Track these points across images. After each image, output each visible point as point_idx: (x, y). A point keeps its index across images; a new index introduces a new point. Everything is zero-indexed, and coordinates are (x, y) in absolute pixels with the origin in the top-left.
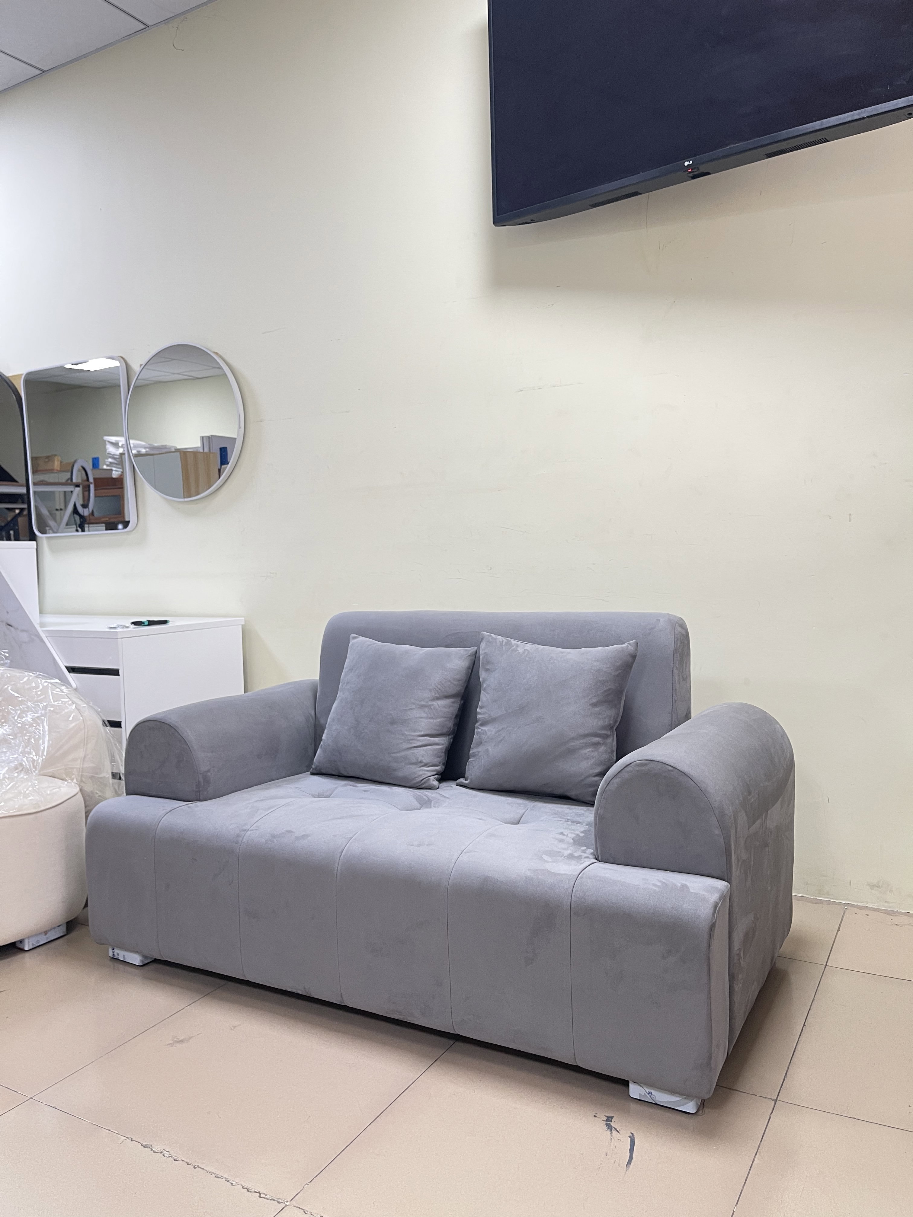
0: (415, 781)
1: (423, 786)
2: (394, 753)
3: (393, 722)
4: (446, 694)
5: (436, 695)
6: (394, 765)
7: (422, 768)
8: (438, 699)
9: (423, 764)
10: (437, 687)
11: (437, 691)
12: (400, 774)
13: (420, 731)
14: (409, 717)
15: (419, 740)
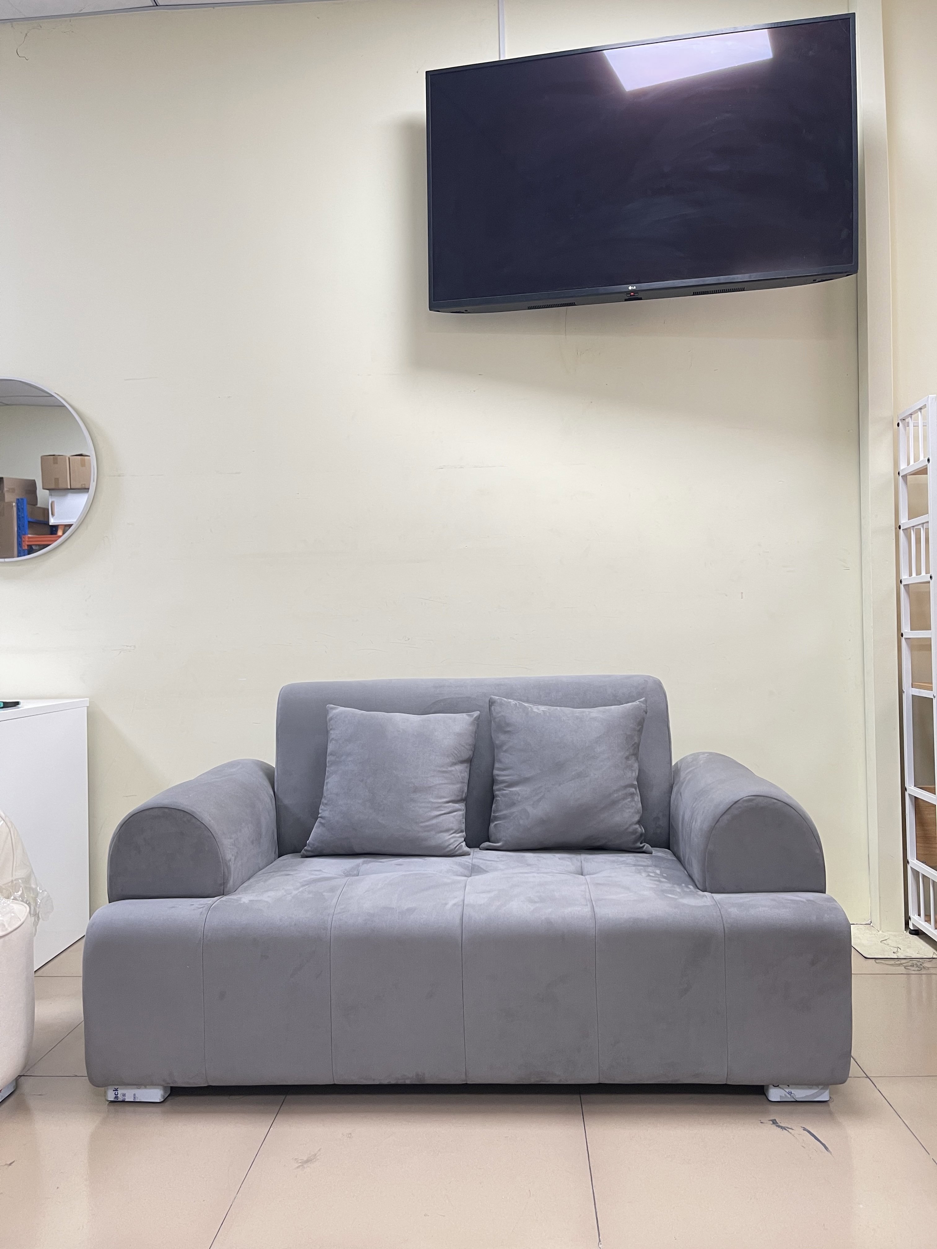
0: (448, 849)
1: (457, 853)
2: (422, 822)
3: (416, 790)
4: (461, 759)
5: (454, 761)
6: (424, 835)
7: (453, 835)
8: (454, 764)
9: (454, 831)
10: (454, 753)
11: (454, 756)
12: (433, 843)
13: (444, 797)
14: (432, 784)
15: (446, 807)
